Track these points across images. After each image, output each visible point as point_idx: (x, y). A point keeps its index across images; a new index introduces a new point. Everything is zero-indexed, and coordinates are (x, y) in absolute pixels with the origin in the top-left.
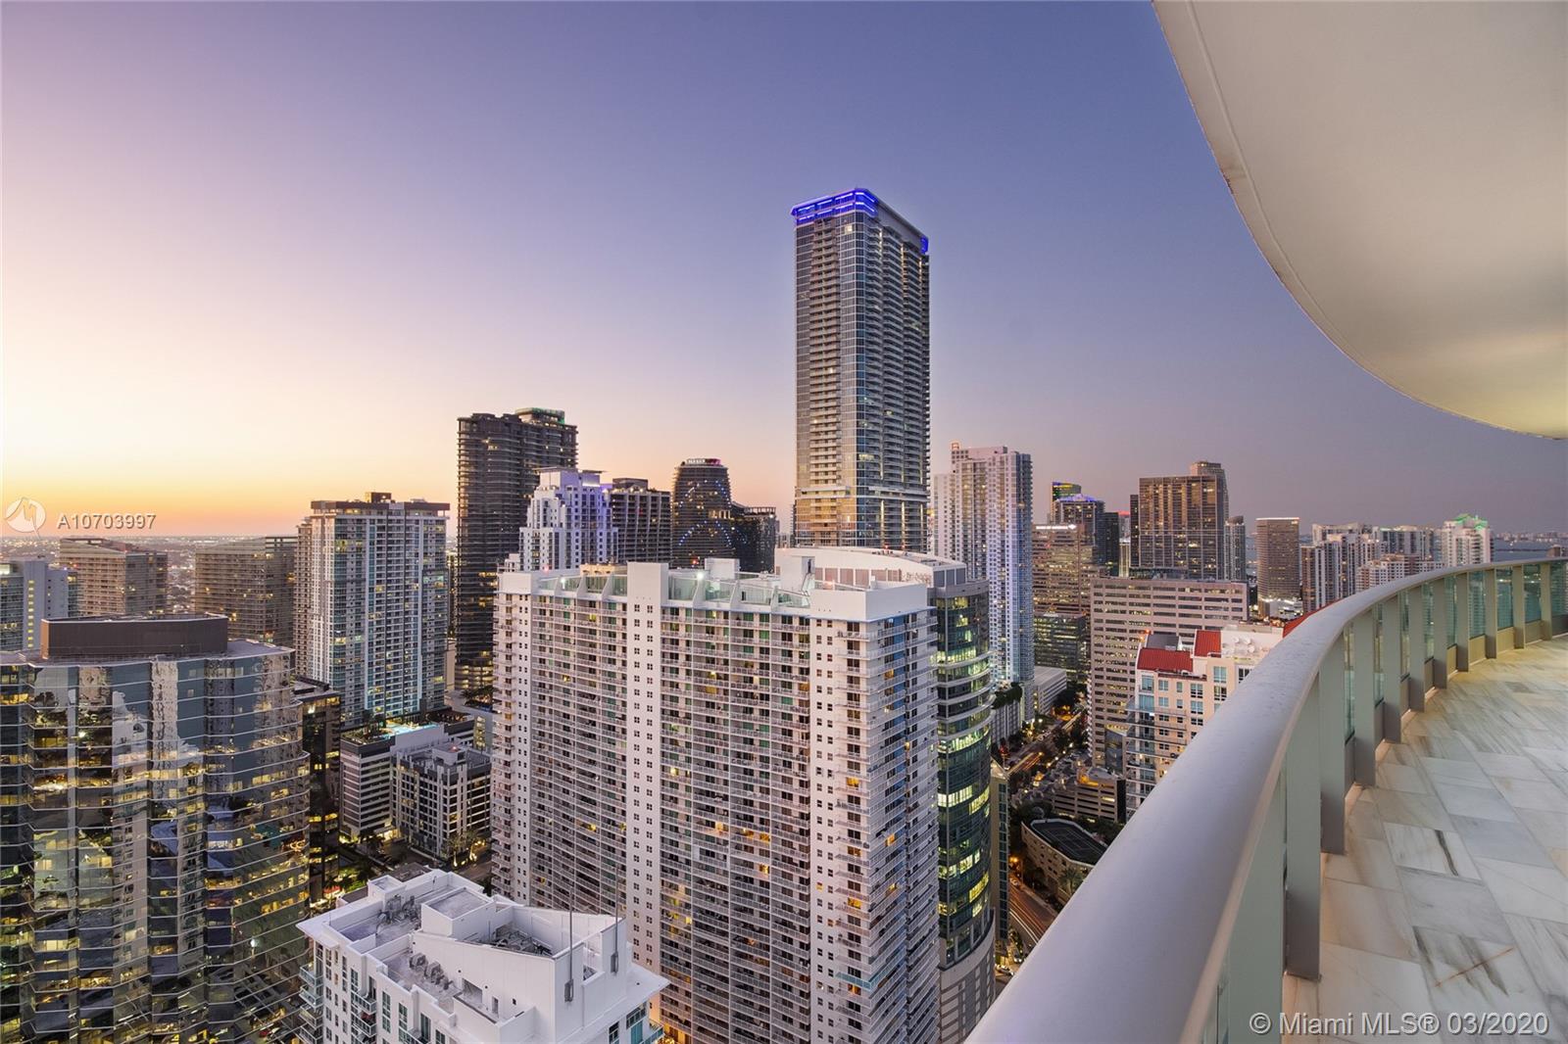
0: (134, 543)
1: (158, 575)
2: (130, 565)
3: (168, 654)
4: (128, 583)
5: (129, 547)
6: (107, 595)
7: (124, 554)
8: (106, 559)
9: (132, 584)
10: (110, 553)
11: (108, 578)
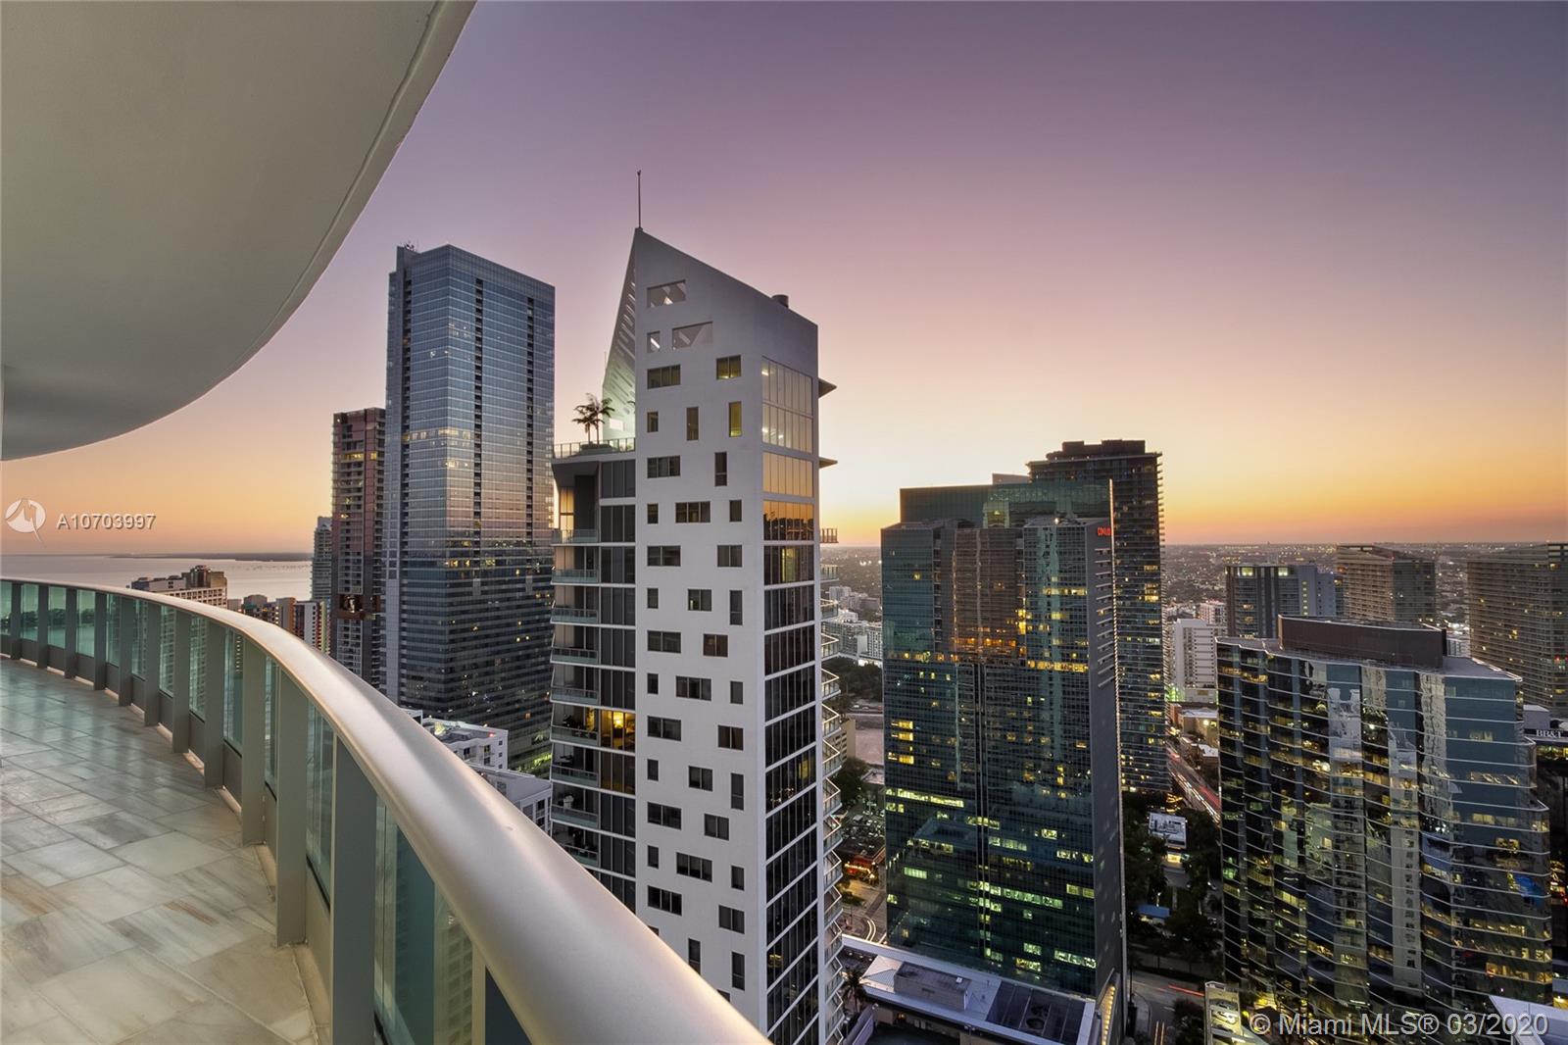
0: (1400, 550)
1: (1426, 583)
2: (1397, 571)
3: (1380, 661)
4: (1396, 591)
5: (1396, 554)
6: (1378, 600)
7: (1389, 562)
8: (1376, 565)
9: (1400, 590)
10: (1378, 560)
11: (1378, 584)
